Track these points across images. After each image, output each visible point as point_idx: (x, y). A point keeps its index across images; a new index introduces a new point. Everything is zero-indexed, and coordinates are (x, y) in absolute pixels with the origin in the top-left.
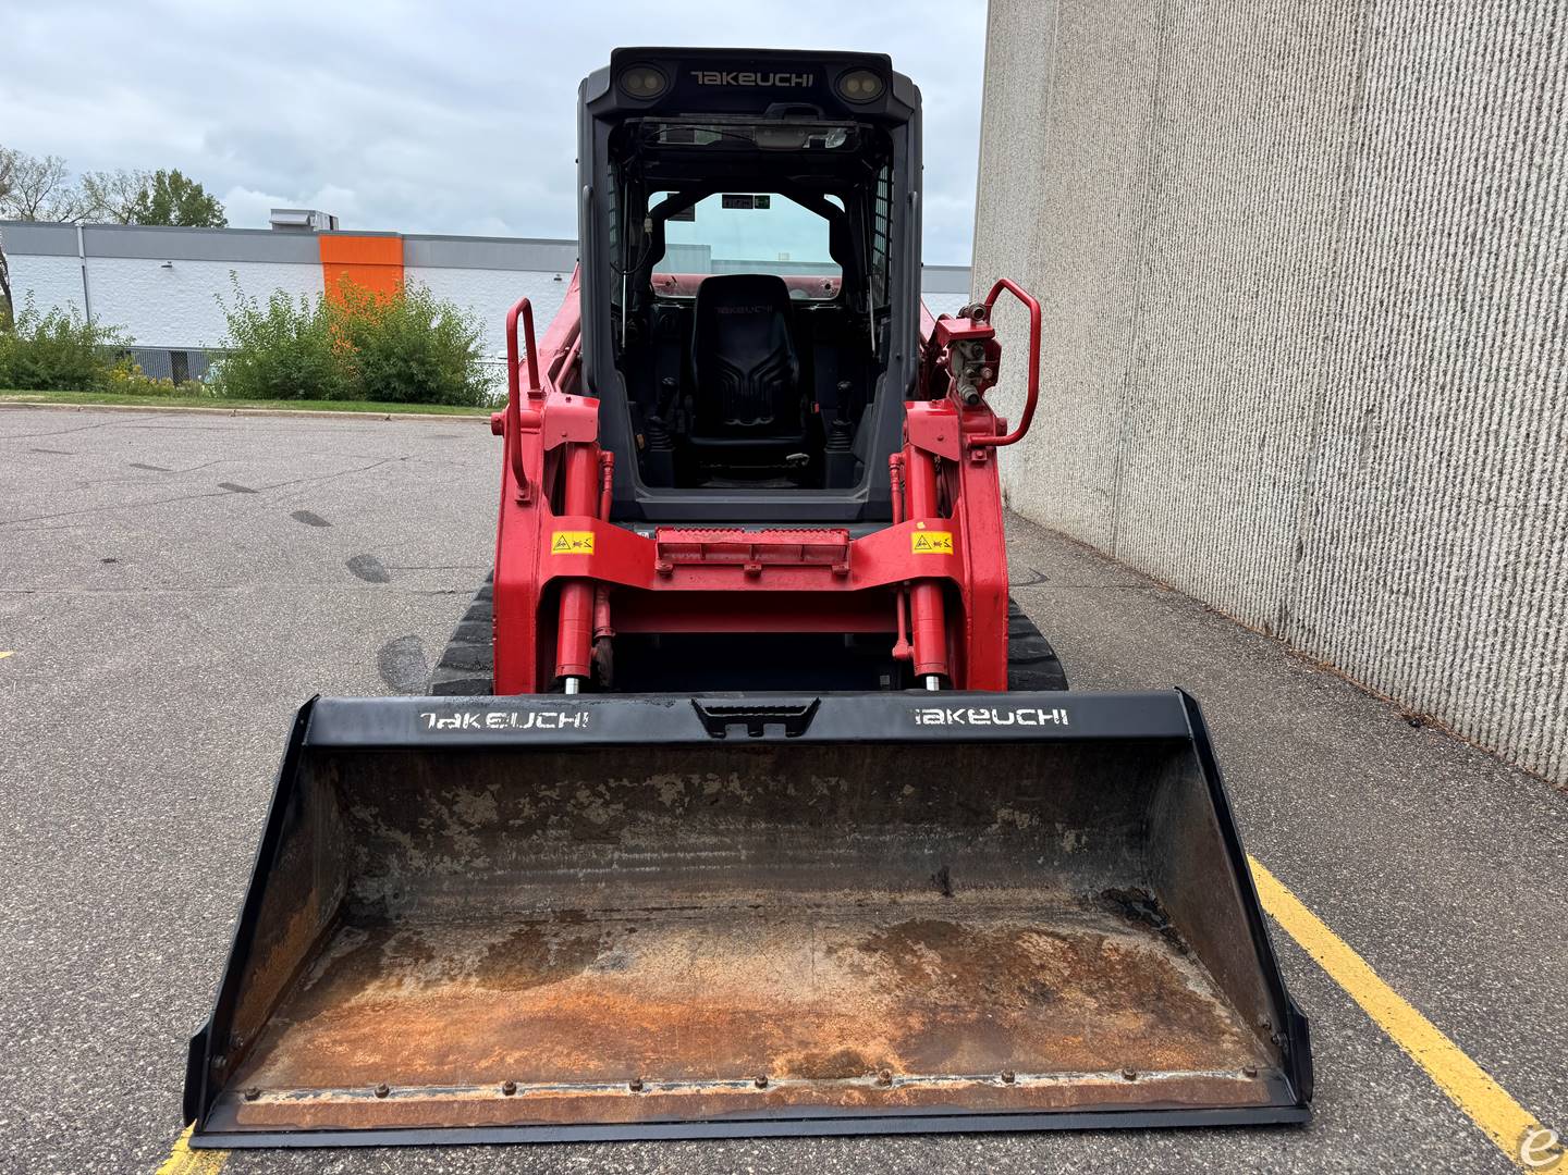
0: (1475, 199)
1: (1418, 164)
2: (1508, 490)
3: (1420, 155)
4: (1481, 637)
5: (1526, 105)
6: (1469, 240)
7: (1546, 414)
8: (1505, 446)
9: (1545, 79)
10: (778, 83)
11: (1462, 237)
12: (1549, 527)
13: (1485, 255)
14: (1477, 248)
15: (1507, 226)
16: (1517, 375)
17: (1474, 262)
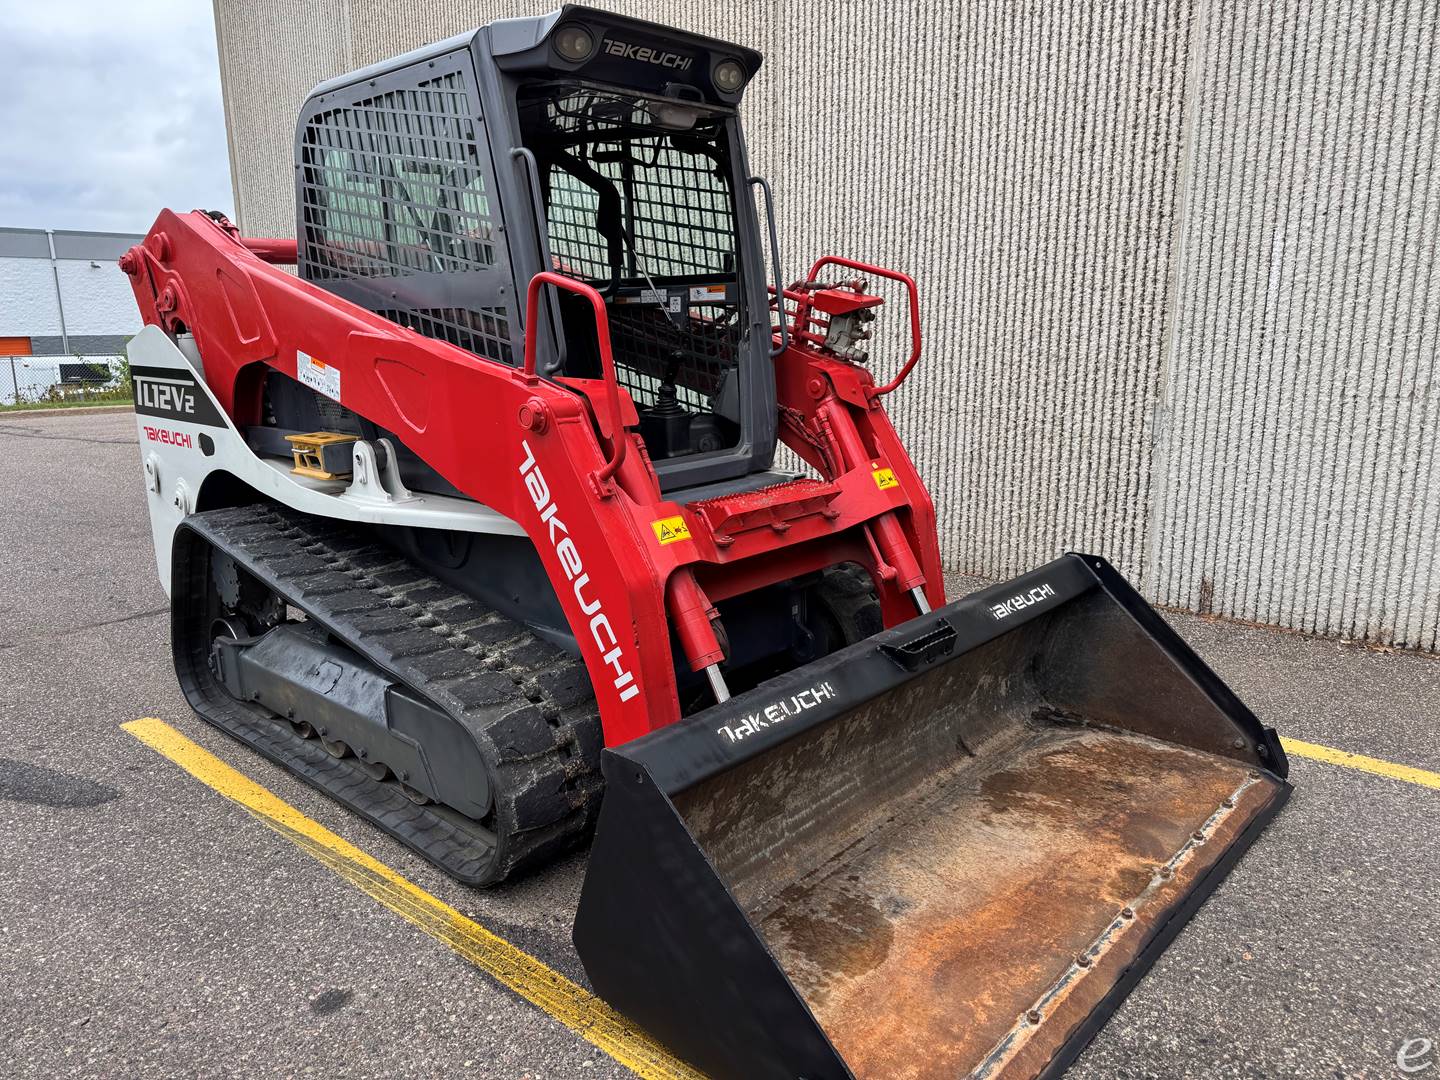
0: (907, 202)
1: (849, 174)
2: (966, 402)
3: (849, 168)
4: (958, 502)
5: (942, 140)
6: (906, 231)
7: (990, 349)
8: (959, 372)
9: (955, 123)
10: (665, 63)
11: (898, 229)
12: (1004, 422)
13: (922, 242)
14: (914, 237)
15: (938, 222)
16: (962, 324)
17: (913, 246)
